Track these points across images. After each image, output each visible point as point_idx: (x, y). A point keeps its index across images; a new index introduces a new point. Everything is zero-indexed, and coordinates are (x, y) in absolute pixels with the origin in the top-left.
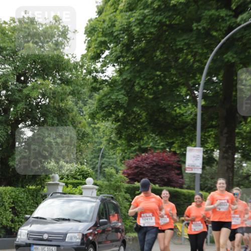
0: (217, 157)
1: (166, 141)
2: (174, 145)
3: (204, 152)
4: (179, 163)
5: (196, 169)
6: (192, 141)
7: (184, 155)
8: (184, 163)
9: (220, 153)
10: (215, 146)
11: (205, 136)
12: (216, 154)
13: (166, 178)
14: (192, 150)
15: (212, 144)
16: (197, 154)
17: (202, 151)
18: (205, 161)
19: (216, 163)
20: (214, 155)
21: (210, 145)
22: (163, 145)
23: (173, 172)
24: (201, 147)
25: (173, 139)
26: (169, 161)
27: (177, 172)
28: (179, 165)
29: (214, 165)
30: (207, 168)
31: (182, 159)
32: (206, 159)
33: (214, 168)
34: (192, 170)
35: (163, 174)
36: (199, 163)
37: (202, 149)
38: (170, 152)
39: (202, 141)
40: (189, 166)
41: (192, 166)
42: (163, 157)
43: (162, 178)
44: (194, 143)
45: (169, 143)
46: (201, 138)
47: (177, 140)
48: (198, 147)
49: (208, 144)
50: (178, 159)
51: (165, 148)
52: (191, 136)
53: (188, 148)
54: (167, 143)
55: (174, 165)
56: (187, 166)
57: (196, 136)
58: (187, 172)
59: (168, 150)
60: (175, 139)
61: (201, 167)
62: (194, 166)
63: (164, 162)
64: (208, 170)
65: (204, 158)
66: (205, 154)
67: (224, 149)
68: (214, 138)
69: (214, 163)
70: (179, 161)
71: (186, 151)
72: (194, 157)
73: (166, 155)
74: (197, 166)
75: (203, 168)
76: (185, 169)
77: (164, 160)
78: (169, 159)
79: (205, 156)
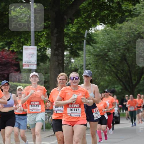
0: (49, 54)
1: (5, 41)
2: (12, 45)
3: (38, 50)
4: (17, 60)
5: (32, 66)
6: (27, 41)
7: (21, 53)
8: (22, 60)
9: (51, 51)
10: (47, 45)
11: (38, 36)
12: (49, 52)
13: (6, 74)
14: (28, 48)
15: (45, 43)
16: (32, 52)
17: (36, 49)
18: (39, 58)
19: (48, 59)
20: (47, 53)
21: (43, 44)
22: (2, 45)
23: (12, 69)
24: (35, 46)
25: (11, 39)
26: (8, 58)
27: (16, 68)
28: (17, 63)
29: (48, 61)
30: (41, 64)
31: (20, 57)
32: (40, 56)
33: (47, 64)
34: (28, 66)
35: (3, 70)
36: (34, 60)
37: (36, 47)
38: (9, 50)
39: (36, 40)
40: (25, 62)
41: (28, 63)
42: (2, 55)
43: (2, 74)
44: (29, 42)
45: (7, 42)
46: (35, 37)
47: (14, 40)
48: (33, 46)
49: (41, 43)
50: (16, 57)
51: (4, 47)
52: (26, 36)
53: (24, 47)
54: (6, 43)
55: (12, 62)
56: (24, 63)
57: (30, 36)
58: (24, 68)
59: (7, 48)
60: (12, 39)
61: (36, 63)
62: (29, 63)
63: (4, 60)
64: (42, 66)
65: (38, 56)
66: (39, 52)
67: (55, 47)
68: (46, 37)
69: (46, 60)
70: (17, 59)
71: (22, 49)
72: (29, 55)
73: (6, 54)
74: (33, 63)
75: (38, 65)
76: (22, 66)
77: (4, 58)
78: (8, 57)
79: (39, 54)
